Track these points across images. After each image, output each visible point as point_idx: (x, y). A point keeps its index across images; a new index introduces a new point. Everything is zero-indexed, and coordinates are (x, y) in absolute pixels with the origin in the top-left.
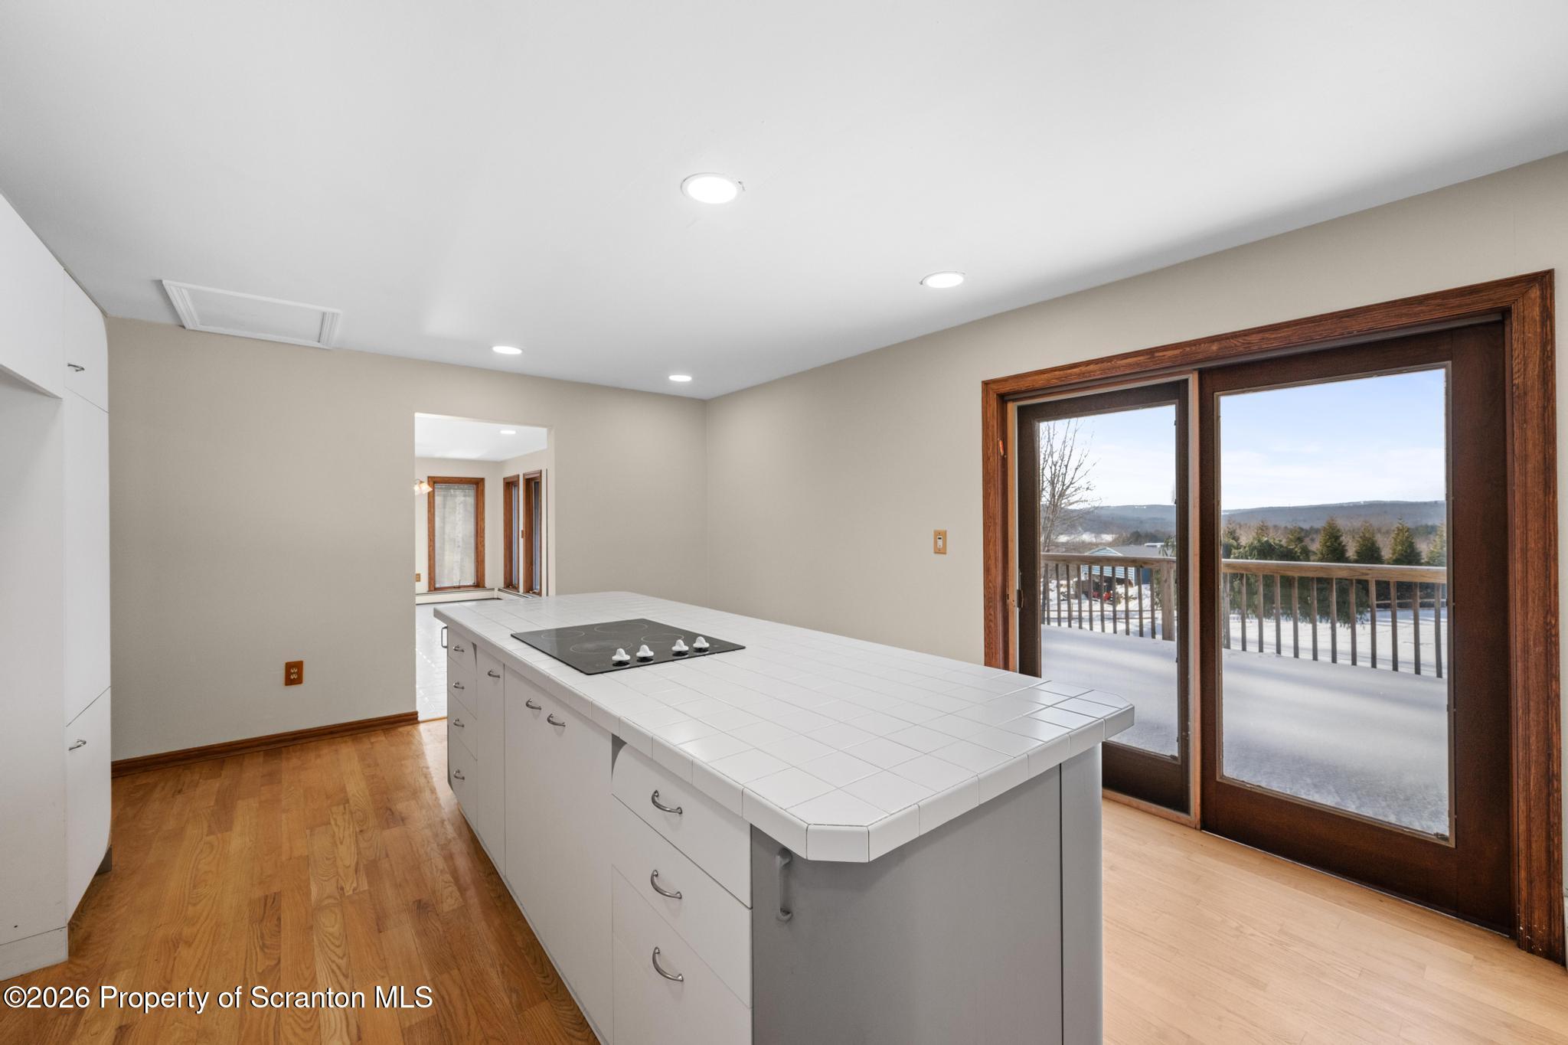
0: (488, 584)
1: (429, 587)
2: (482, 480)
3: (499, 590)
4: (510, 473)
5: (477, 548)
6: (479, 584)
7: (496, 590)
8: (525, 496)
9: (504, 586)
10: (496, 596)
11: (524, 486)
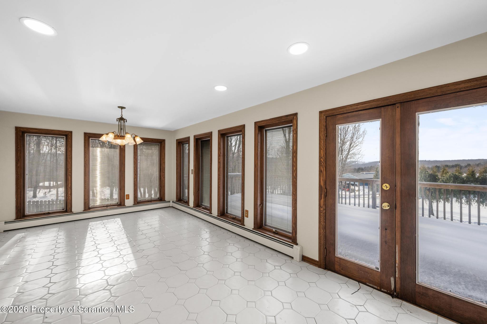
0: (167, 199)
1: (134, 202)
2: (164, 140)
3: (173, 202)
4: (181, 136)
5: (160, 179)
6: (161, 199)
7: (171, 201)
8: (195, 148)
9: (177, 200)
10: (171, 206)
11: (194, 142)
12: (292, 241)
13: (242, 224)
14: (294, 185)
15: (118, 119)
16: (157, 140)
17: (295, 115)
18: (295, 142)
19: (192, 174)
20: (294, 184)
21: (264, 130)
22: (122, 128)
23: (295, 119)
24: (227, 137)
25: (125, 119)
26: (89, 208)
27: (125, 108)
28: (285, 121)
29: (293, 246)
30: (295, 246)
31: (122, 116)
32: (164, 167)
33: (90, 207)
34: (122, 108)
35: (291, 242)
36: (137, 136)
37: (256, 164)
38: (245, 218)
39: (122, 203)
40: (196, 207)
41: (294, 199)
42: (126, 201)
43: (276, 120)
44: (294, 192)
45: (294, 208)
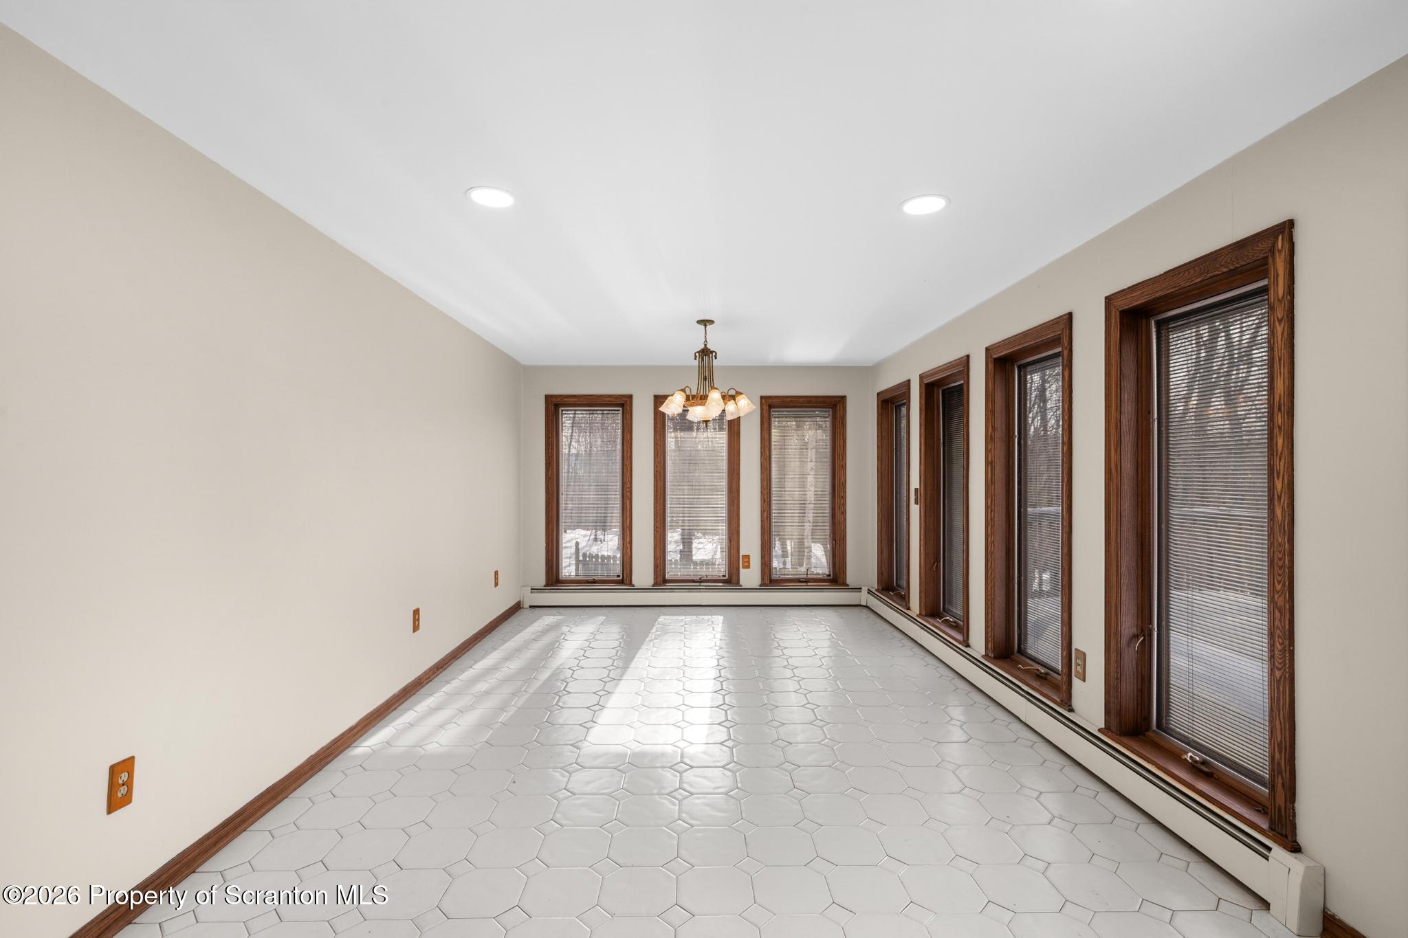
0: (851, 580)
1: (763, 579)
2: (843, 399)
3: (869, 592)
4: (888, 381)
5: (833, 516)
6: (836, 578)
7: (865, 589)
8: (923, 416)
9: (880, 588)
10: (865, 604)
11: (920, 396)
12: (1271, 828)
13: (1062, 701)
14: (1280, 563)
15: (697, 354)
16: (821, 400)
17: (1282, 233)
18: (1280, 359)
19: (916, 503)
20: (1280, 559)
21: (1153, 322)
22: (706, 376)
23: (1280, 251)
24: (1019, 367)
25: (712, 352)
26: (665, 581)
27: (712, 322)
28: (1232, 267)
29: (1269, 849)
30: (1278, 852)
31: (705, 345)
32: (842, 479)
33: (667, 578)
34: (705, 323)
35: (1265, 826)
36: (741, 394)
37: (1113, 466)
38: (1076, 682)
39: (734, 578)
40: (926, 616)
41: (1278, 628)
42: (742, 571)
43: (1192, 271)
44: (1276, 597)
45: (1278, 674)
